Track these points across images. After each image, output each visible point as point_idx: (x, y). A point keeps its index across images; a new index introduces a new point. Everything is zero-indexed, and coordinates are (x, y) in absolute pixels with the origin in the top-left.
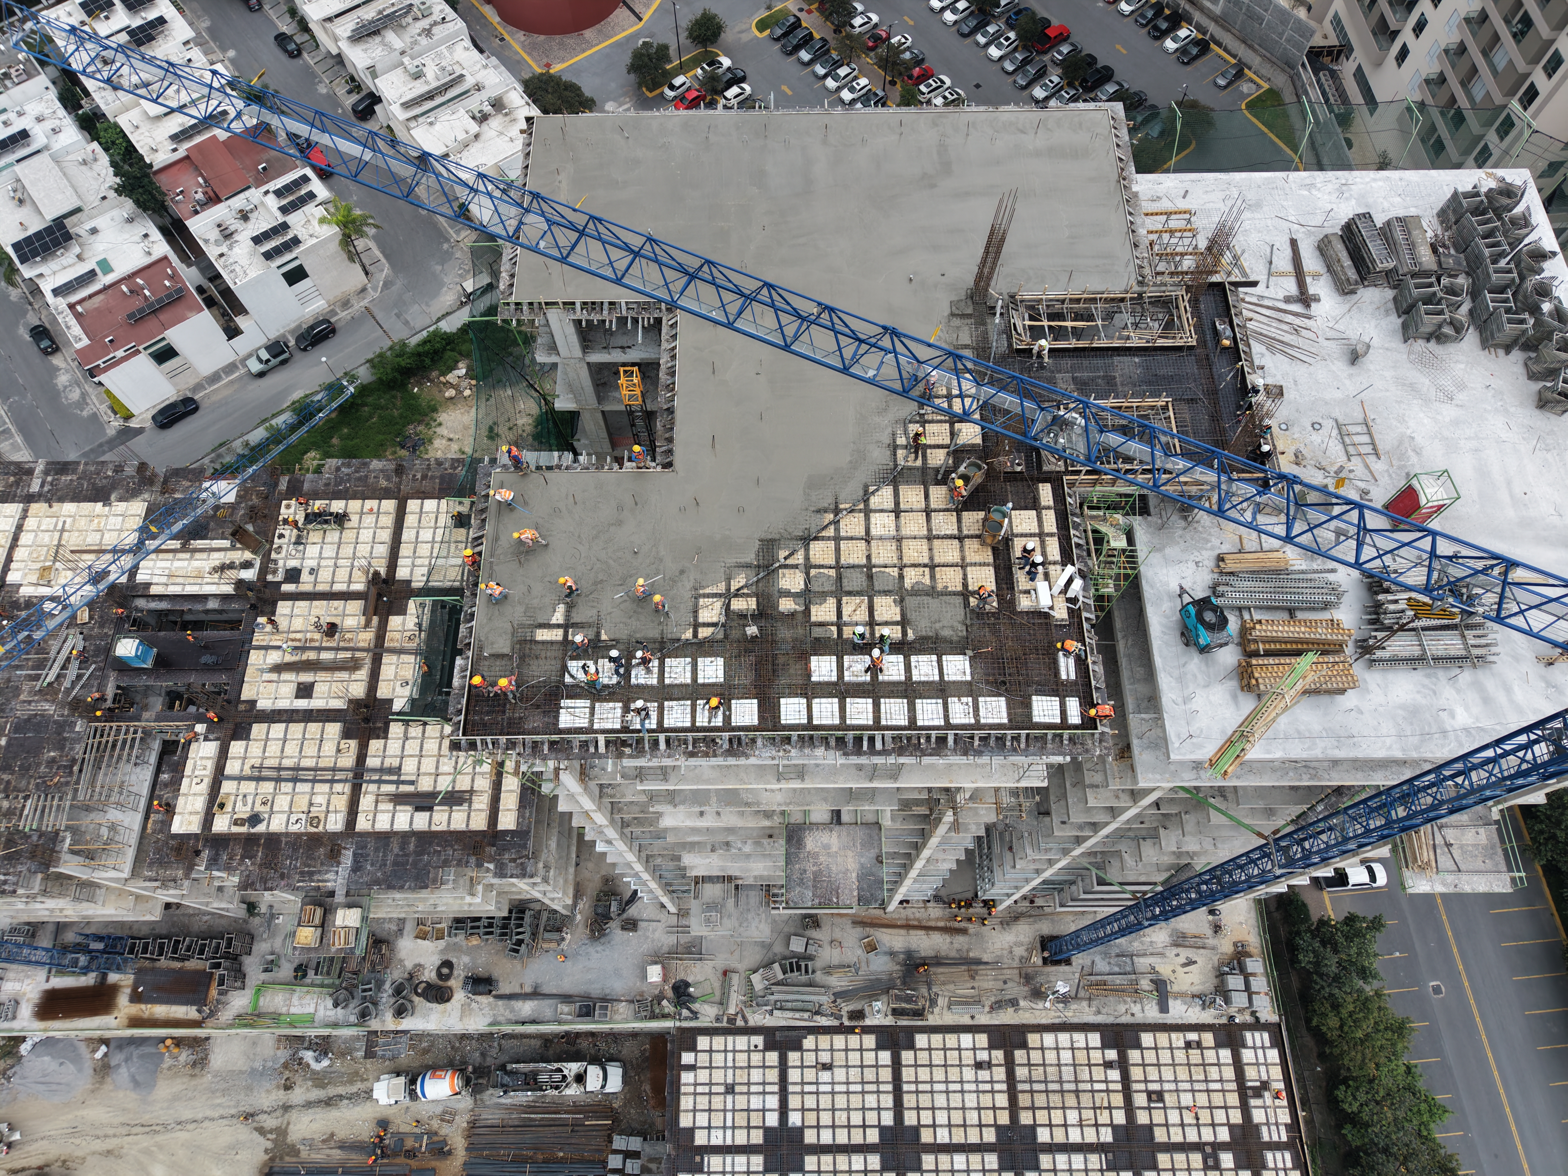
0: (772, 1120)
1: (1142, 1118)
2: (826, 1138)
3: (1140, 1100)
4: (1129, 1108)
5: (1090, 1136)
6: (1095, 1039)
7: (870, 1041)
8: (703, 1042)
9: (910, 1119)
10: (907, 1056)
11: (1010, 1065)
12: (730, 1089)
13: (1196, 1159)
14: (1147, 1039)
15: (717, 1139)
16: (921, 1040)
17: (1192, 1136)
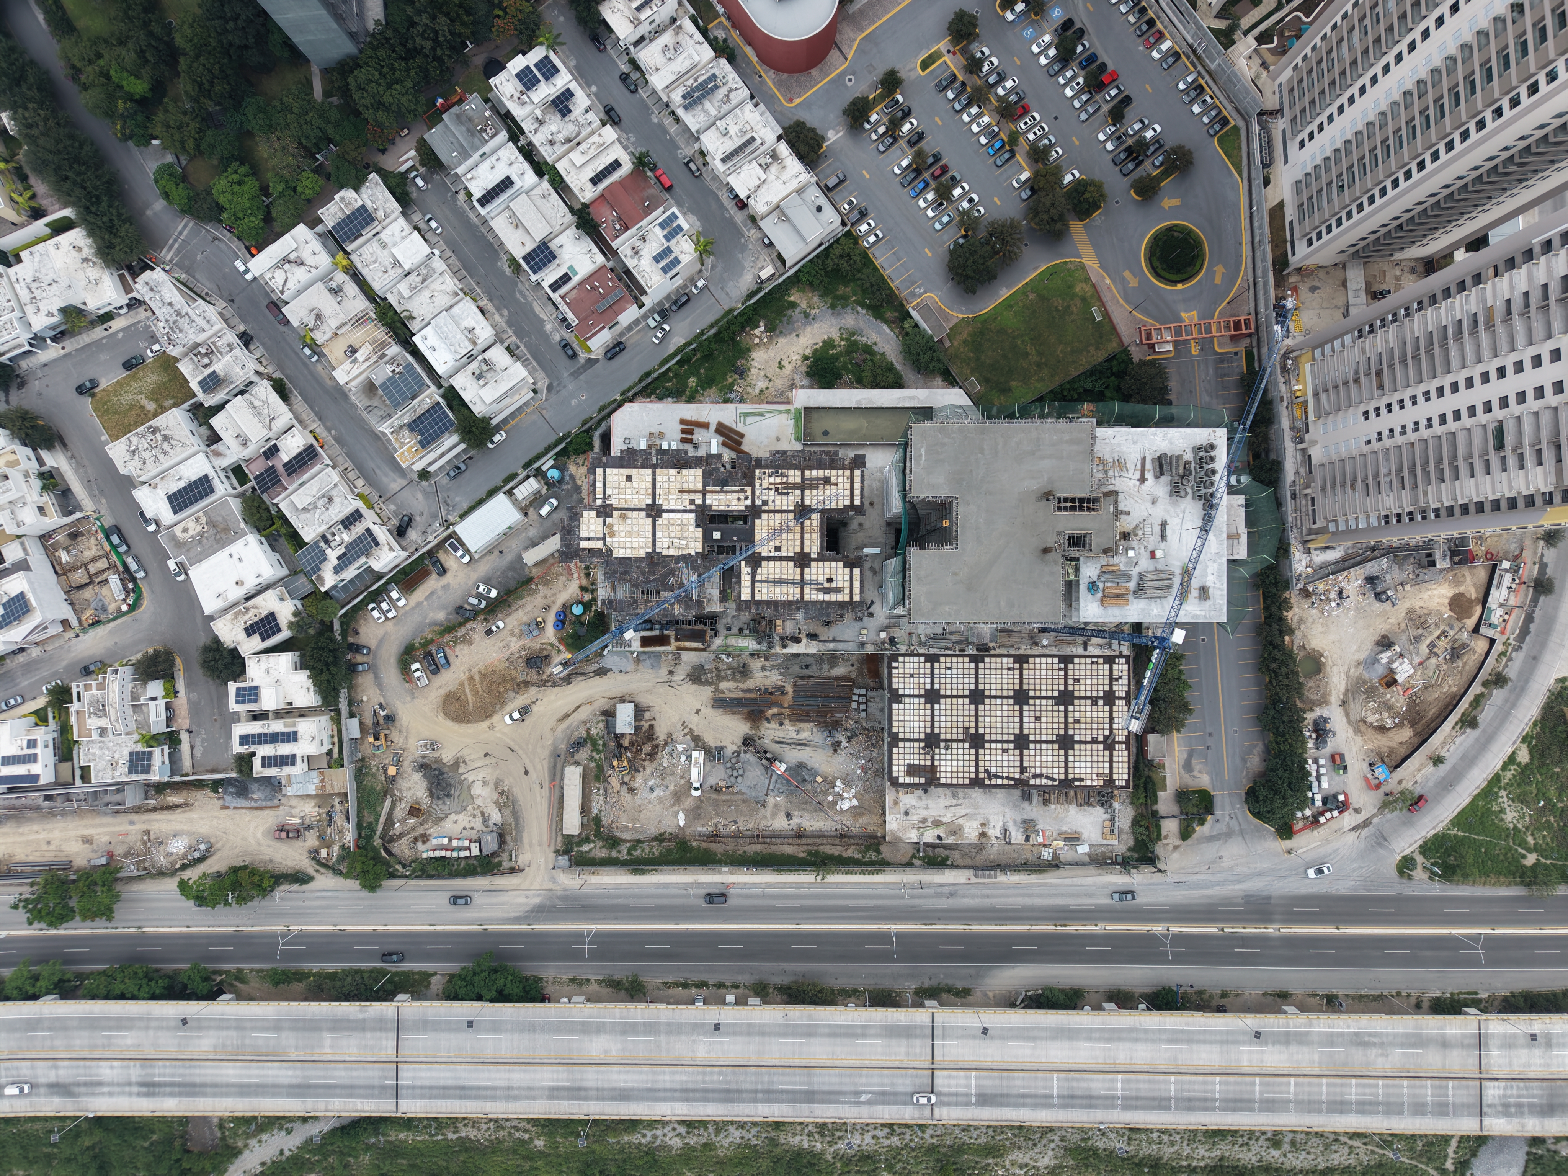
0: (928, 686)
1: (1070, 688)
2: (949, 693)
3: (1071, 682)
4: (1066, 684)
5: (1050, 694)
6: (1056, 660)
7: (967, 659)
8: (901, 659)
9: (981, 687)
10: (981, 665)
11: (1021, 669)
12: (912, 676)
13: (1089, 702)
14: (1076, 660)
15: (907, 692)
16: (987, 660)
17: (1089, 694)
